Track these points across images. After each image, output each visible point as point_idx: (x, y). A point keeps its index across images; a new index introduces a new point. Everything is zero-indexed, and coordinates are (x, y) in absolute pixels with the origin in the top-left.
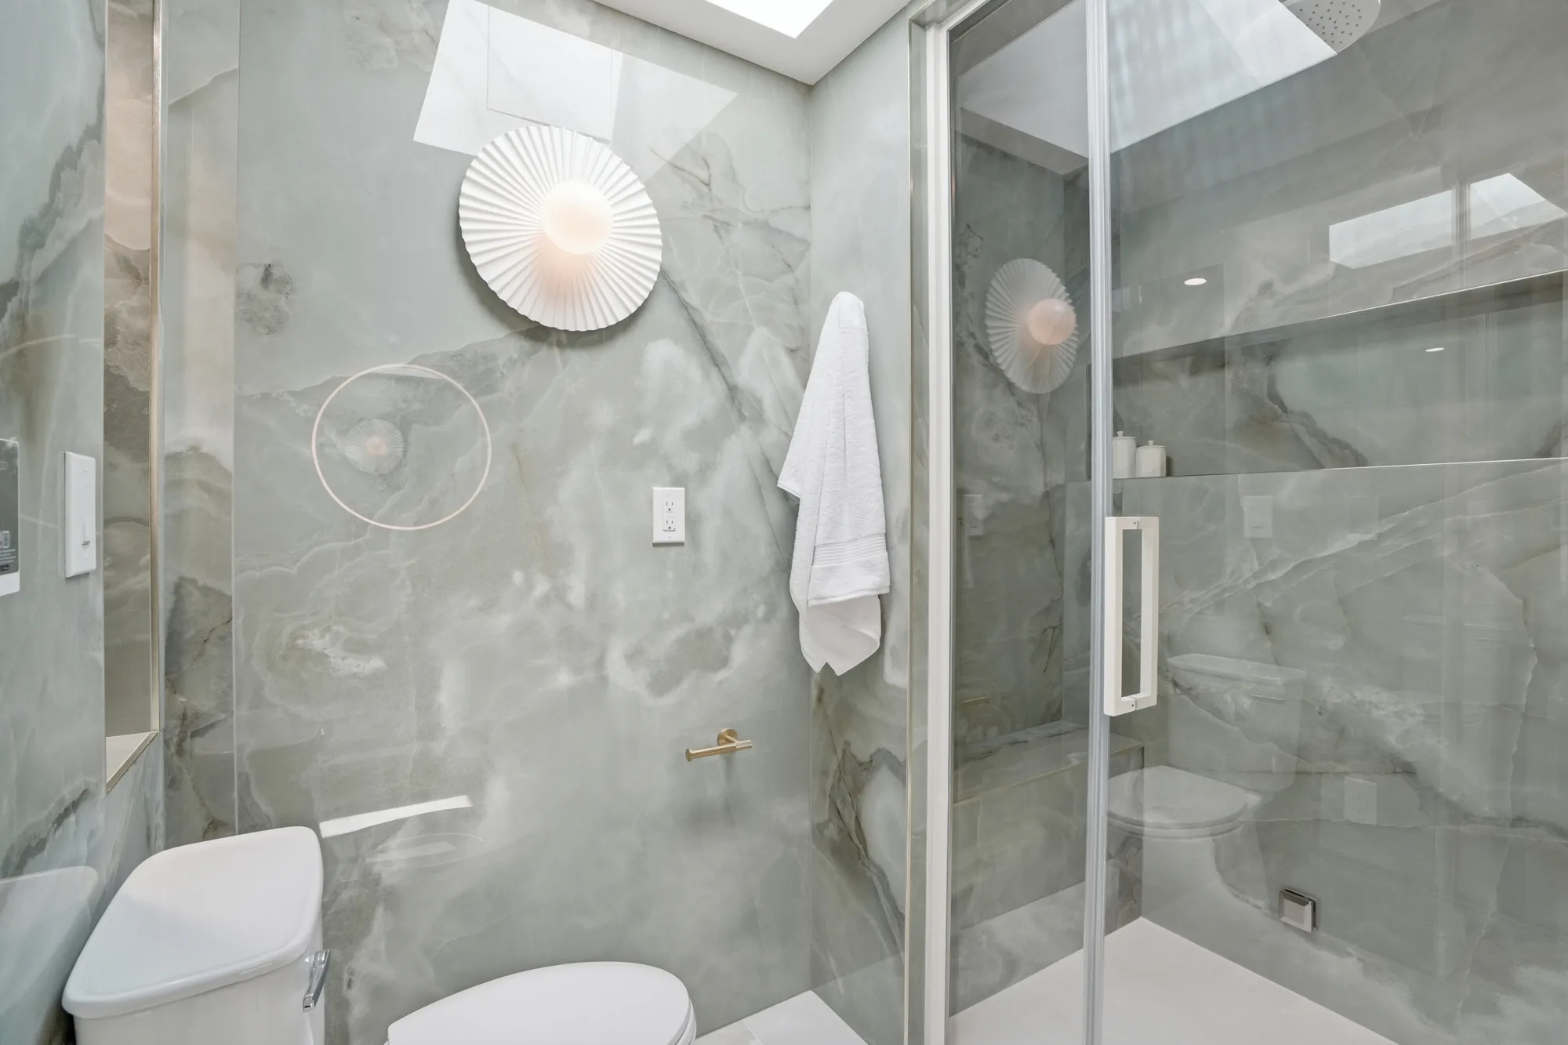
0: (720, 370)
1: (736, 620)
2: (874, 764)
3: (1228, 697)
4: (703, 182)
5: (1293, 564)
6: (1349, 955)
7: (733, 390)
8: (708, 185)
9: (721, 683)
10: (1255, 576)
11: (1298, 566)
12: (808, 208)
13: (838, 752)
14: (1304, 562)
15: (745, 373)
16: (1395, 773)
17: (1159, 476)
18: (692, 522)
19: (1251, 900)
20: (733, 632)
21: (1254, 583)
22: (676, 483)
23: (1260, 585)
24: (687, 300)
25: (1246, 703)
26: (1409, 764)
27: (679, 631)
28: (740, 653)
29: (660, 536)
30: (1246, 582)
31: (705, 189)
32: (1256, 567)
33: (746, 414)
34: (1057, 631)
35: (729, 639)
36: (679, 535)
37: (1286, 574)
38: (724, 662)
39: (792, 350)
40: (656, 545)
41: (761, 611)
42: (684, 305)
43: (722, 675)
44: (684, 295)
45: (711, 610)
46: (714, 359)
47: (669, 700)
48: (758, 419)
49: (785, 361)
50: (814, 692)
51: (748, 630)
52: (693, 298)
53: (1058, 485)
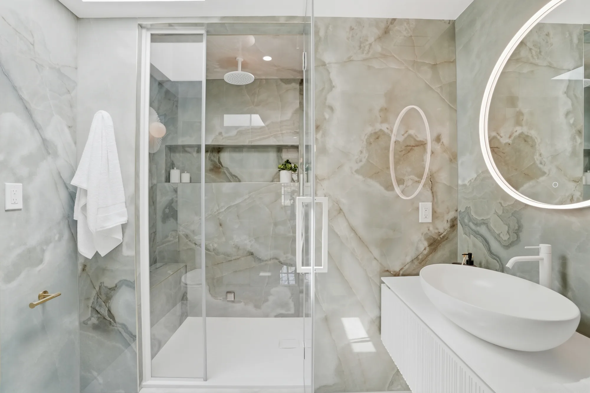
0: (38, 131)
1: (47, 242)
2: (118, 287)
3: (211, 245)
4: (31, 43)
5: (226, 207)
6: (242, 302)
7: (44, 141)
8: (33, 45)
9: (40, 271)
10: (217, 211)
11: (228, 207)
12: (76, 68)
13: (96, 288)
14: (229, 207)
15: (50, 133)
16: (250, 255)
17: (189, 182)
18: (26, 199)
19: (219, 298)
20: (45, 248)
21: (217, 213)
22: (18, 181)
23: (218, 213)
24: (23, 96)
25: (216, 245)
26: (252, 252)
27: (19, 251)
28: (48, 257)
29: (9, 207)
30: (215, 212)
31: (31, 46)
32: (218, 208)
33: (50, 152)
34: (155, 233)
35: (43, 251)
36: (20, 206)
37: (225, 210)
38: (41, 261)
39: (70, 127)
40: (7, 211)
41: (57, 237)
42: (21, 99)
43: (40, 267)
44: (21, 93)
45: (33, 240)
46: (36, 127)
47: (14, 284)
48: (56, 155)
49: (67, 131)
50: (80, 268)
51: (52, 245)
52: (26, 97)
53: (155, 184)
